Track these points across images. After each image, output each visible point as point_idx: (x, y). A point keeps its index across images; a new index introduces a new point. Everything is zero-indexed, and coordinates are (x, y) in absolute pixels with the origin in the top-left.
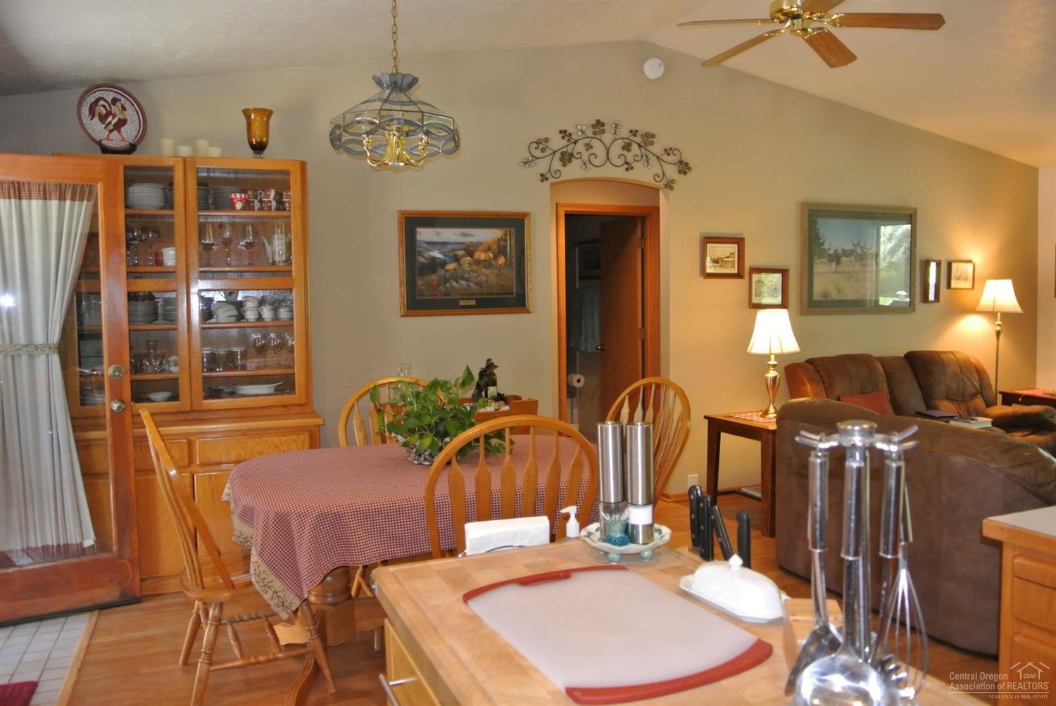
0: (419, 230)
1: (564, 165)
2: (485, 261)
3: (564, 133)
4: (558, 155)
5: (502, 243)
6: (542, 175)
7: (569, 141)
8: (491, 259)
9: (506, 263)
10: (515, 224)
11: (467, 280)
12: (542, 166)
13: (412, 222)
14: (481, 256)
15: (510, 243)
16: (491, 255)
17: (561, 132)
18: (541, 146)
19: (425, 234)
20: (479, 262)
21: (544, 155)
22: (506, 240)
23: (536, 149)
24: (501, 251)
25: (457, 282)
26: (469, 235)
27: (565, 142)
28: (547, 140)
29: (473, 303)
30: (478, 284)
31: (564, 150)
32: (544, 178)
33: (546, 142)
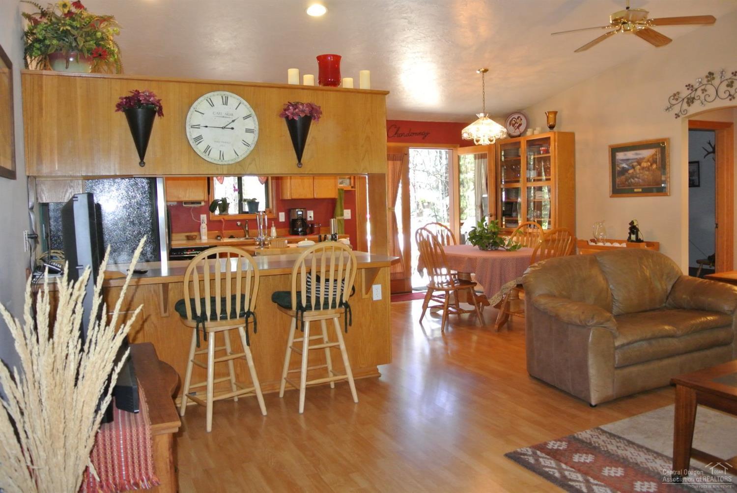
0: (617, 154)
1: (689, 106)
2: (646, 167)
3: (689, 86)
4: (686, 100)
5: (655, 157)
6: (676, 114)
7: (692, 90)
8: (649, 166)
9: (656, 168)
10: (661, 146)
11: (638, 178)
12: (676, 109)
13: (614, 150)
14: (644, 164)
15: (659, 156)
16: (649, 164)
17: (686, 86)
18: (676, 97)
19: (620, 156)
20: (643, 168)
21: (677, 102)
22: (657, 155)
23: (673, 99)
24: (655, 162)
25: (633, 179)
26: (639, 154)
27: (690, 91)
28: (678, 93)
29: (640, 190)
30: (643, 180)
31: (689, 96)
32: (677, 116)
33: (678, 94)
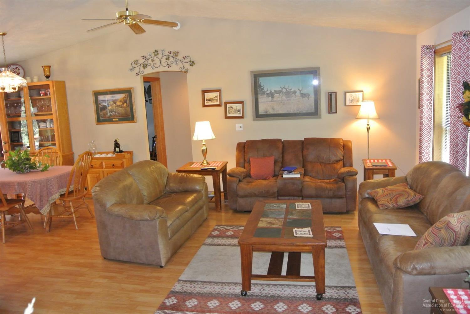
0: (99, 96)
1: (144, 69)
2: (120, 105)
3: (143, 57)
4: (142, 65)
5: (125, 99)
6: (137, 73)
7: (145, 59)
8: (122, 105)
9: (127, 106)
10: (128, 92)
11: (115, 112)
12: (137, 70)
13: (97, 94)
14: (118, 103)
15: (128, 99)
16: (122, 103)
17: (142, 57)
18: (136, 63)
19: (101, 98)
20: (118, 106)
21: (137, 66)
22: (126, 98)
23: (134, 64)
24: (125, 102)
25: (112, 113)
26: (114, 97)
27: (144, 60)
28: (137, 60)
29: (117, 120)
30: (118, 113)
31: (144, 63)
32: (137, 74)
33: (137, 61)
